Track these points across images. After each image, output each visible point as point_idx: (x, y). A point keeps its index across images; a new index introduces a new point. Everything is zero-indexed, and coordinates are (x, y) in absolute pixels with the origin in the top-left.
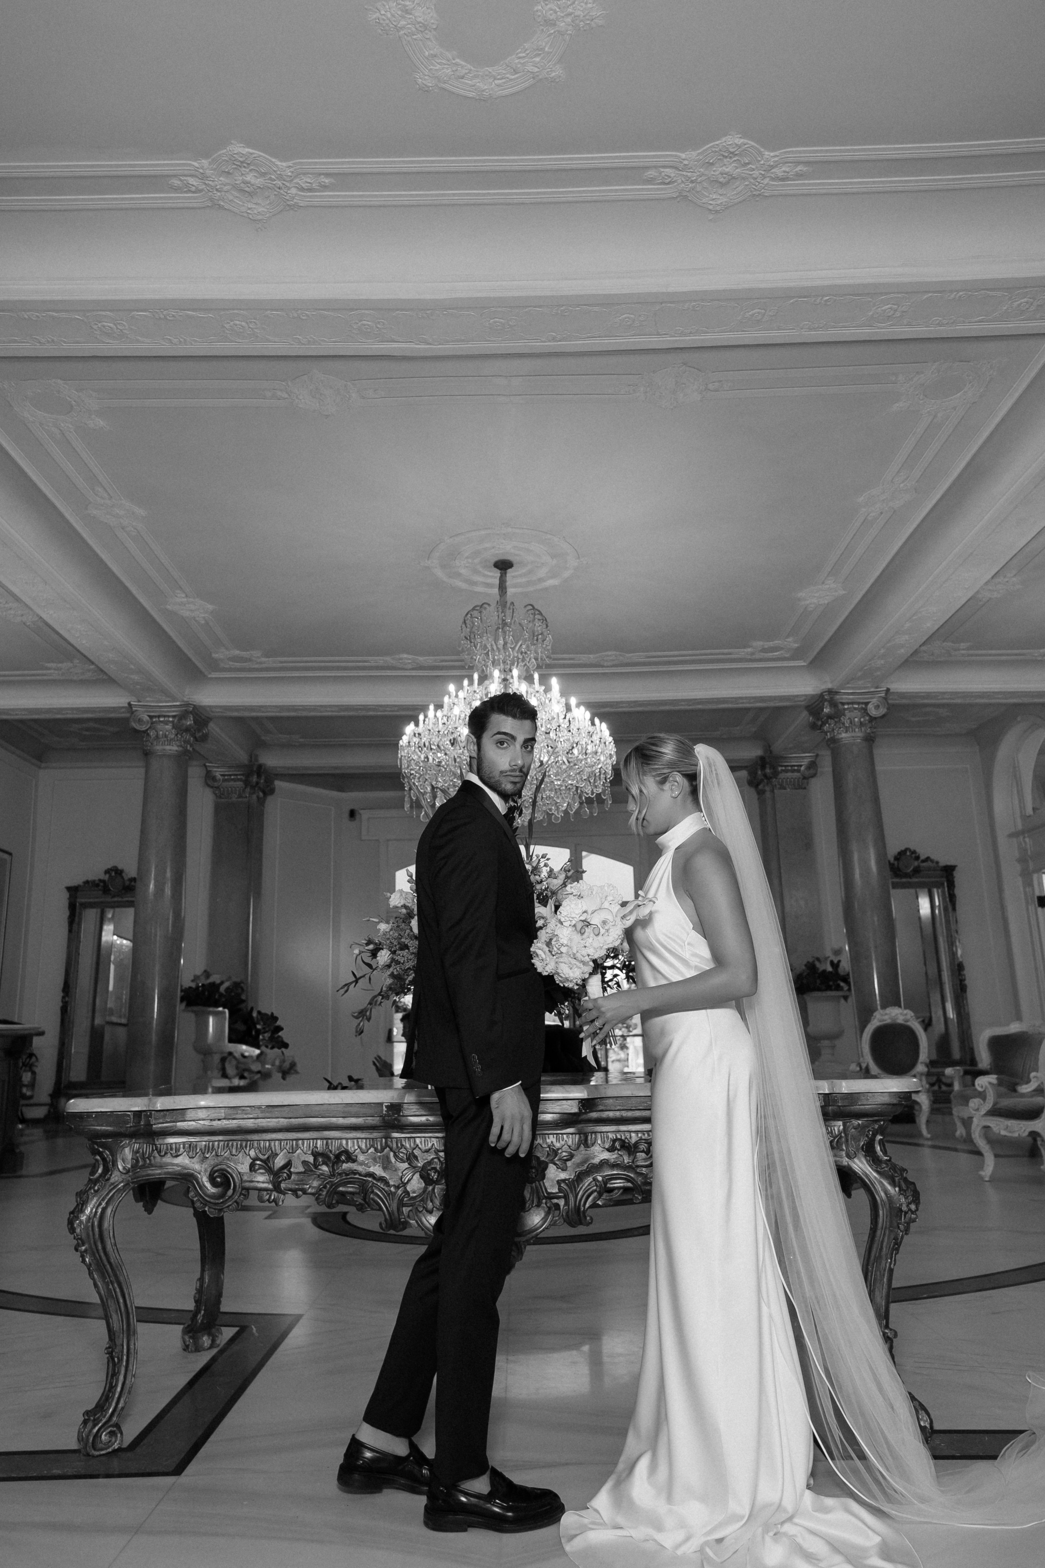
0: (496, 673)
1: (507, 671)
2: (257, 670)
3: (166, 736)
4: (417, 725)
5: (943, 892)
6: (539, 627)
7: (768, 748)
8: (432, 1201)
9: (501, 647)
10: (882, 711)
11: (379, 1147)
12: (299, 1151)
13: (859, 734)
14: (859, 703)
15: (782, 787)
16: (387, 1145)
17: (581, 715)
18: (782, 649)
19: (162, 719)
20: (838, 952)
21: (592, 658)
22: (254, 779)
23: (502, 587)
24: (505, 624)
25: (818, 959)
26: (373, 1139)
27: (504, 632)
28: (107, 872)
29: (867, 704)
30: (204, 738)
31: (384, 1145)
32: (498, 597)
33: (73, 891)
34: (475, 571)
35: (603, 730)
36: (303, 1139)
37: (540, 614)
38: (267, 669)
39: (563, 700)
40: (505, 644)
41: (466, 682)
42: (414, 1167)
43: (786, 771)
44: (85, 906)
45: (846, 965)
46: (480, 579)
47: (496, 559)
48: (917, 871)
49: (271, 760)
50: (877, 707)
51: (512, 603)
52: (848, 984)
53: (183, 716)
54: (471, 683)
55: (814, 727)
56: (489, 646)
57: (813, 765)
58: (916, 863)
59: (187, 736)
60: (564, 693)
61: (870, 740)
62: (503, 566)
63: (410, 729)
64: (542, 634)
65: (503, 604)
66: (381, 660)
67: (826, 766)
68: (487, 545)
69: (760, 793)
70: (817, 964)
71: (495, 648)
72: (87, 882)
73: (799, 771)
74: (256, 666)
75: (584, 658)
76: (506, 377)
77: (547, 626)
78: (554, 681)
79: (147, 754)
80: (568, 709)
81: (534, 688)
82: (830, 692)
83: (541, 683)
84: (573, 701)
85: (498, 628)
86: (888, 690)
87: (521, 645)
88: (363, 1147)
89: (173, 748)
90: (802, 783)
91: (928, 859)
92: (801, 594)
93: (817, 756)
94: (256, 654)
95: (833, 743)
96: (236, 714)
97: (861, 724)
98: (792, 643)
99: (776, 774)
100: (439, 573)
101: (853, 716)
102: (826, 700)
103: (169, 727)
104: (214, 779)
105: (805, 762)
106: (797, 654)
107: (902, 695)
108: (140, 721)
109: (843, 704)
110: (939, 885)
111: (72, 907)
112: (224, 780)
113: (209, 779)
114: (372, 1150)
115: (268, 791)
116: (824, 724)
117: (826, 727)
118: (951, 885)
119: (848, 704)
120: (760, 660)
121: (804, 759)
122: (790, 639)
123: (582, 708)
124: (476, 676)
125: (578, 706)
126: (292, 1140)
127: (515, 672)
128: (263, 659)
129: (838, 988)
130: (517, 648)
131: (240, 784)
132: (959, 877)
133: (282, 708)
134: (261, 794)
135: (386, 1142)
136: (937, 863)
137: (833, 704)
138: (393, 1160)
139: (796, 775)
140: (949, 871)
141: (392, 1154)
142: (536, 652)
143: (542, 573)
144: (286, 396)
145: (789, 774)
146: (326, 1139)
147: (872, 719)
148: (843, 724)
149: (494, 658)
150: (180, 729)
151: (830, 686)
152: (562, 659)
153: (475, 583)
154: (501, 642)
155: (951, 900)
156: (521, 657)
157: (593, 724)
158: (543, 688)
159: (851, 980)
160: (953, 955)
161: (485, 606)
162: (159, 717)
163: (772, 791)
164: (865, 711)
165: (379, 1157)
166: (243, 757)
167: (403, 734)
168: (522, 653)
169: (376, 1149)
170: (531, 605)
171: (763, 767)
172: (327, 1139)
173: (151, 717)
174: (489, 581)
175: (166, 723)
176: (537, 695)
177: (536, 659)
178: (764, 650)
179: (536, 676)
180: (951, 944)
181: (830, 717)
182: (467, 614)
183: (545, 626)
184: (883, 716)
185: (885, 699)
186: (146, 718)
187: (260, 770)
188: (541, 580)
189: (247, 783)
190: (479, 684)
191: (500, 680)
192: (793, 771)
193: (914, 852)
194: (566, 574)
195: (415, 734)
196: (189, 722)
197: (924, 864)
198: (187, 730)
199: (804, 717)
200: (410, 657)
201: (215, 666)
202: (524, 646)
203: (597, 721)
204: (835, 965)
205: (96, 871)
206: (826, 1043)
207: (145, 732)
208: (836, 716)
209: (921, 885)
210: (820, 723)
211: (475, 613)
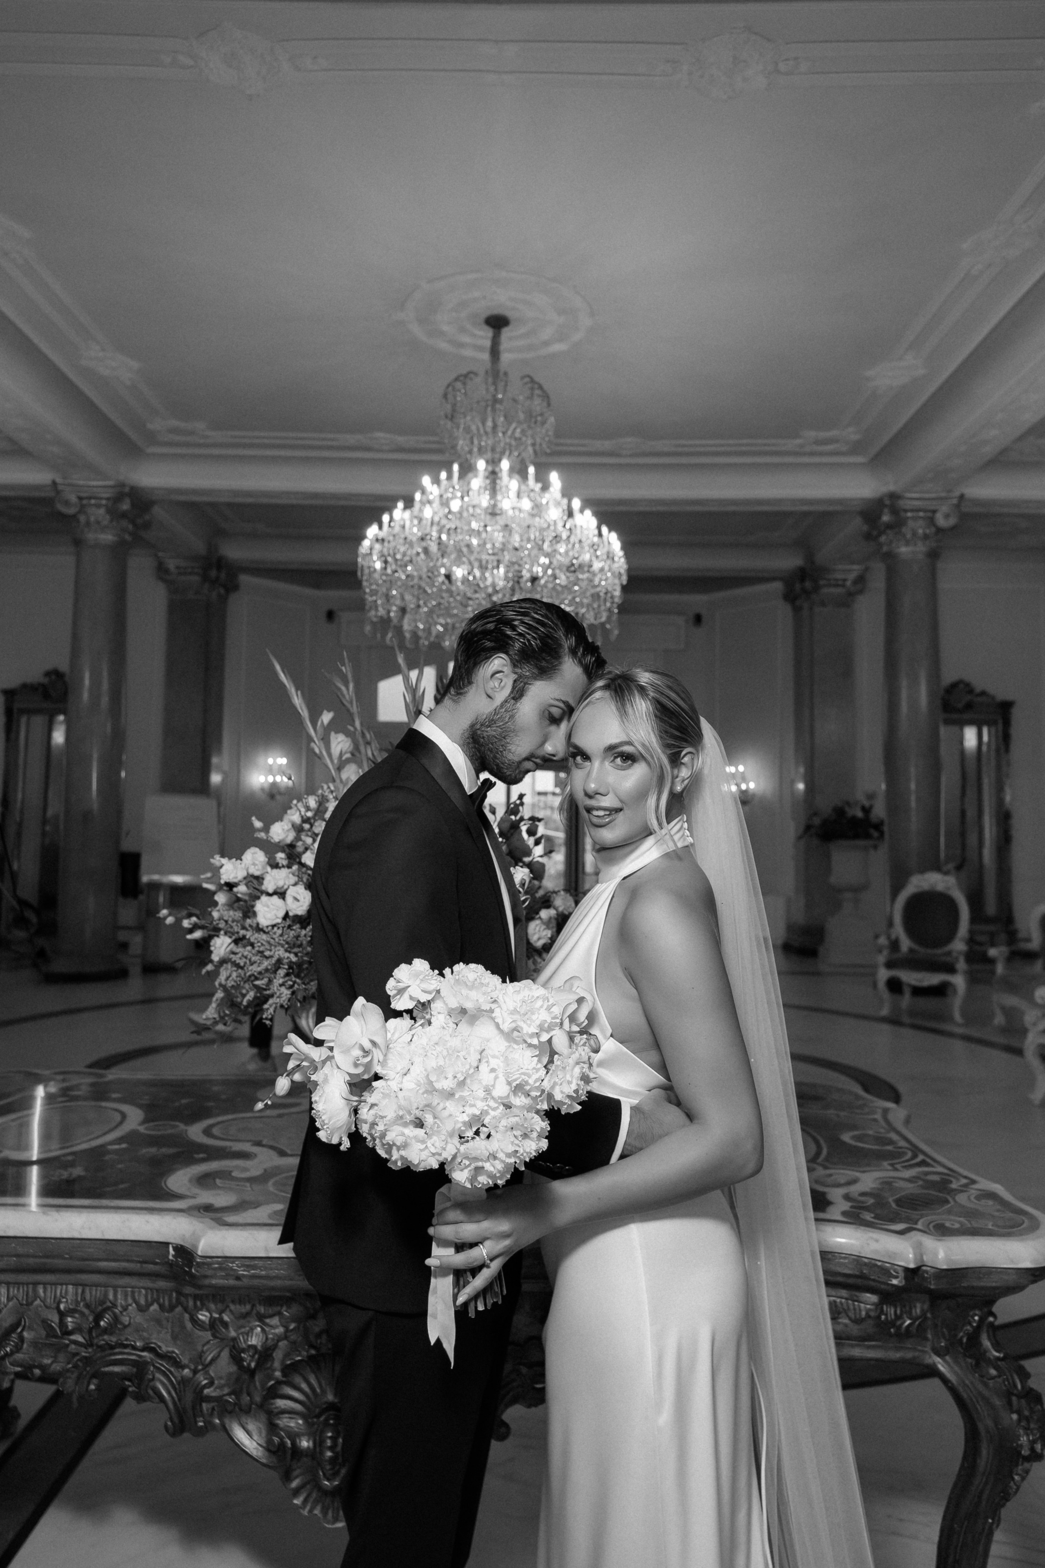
0: (481, 465)
1: (494, 462)
2: (200, 445)
3: (98, 523)
4: (380, 527)
5: (997, 731)
6: (537, 404)
7: (810, 557)
8: (249, 1394)
9: (489, 430)
10: (952, 521)
11: (167, 1303)
12: (38, 1302)
13: (921, 548)
14: (925, 511)
15: (823, 604)
16: (179, 1303)
17: (587, 521)
18: (837, 441)
19: (93, 501)
20: (871, 796)
21: (607, 445)
22: (213, 573)
23: (495, 352)
24: (496, 401)
25: (848, 803)
26: (157, 1291)
27: (494, 410)
28: (48, 674)
29: (934, 512)
30: (147, 526)
31: (174, 1301)
32: (488, 365)
33: (10, 694)
34: (462, 330)
35: (613, 540)
36: (45, 1284)
37: (541, 387)
38: (214, 445)
39: (565, 501)
40: (495, 427)
41: (443, 475)
42: (222, 1339)
43: (829, 585)
44: (22, 711)
45: (879, 811)
46: (466, 339)
47: (488, 313)
48: (969, 706)
49: (233, 552)
50: (947, 516)
51: (506, 374)
52: (882, 834)
53: (118, 498)
54: (450, 477)
55: (868, 537)
56: (474, 428)
57: (861, 580)
58: (968, 698)
59: (125, 523)
60: (567, 493)
61: (934, 555)
62: (497, 323)
63: (372, 531)
64: (542, 415)
65: (495, 374)
66: (351, 439)
67: (878, 582)
68: (477, 294)
69: (797, 610)
70: (847, 809)
71: (482, 431)
72: (24, 686)
73: (843, 586)
74: (202, 441)
75: (599, 445)
76: (496, 42)
77: (549, 405)
78: (554, 477)
79: (78, 543)
80: (570, 514)
81: (528, 486)
82: (894, 496)
83: (538, 479)
84: (576, 503)
85: (487, 406)
86: (962, 497)
87: (515, 429)
88: (142, 1302)
89: (108, 537)
90: (847, 600)
91: (983, 693)
92: (869, 373)
93: (867, 569)
94: (200, 426)
95: (890, 558)
96: (182, 498)
97: (926, 537)
98: (852, 434)
99: (816, 588)
100: (416, 330)
101: (917, 526)
102: (886, 506)
103: (102, 511)
104: (167, 571)
105: (852, 576)
106: (856, 448)
107: (977, 502)
108: (67, 503)
109: (906, 511)
110: (989, 724)
111: (9, 712)
112: (180, 574)
113: (161, 571)
114: (155, 1307)
115: (231, 587)
116: (879, 535)
117: (883, 539)
118: (1007, 723)
119: (912, 511)
120: (812, 454)
121: (849, 572)
122: (851, 429)
123: (588, 513)
124: (456, 467)
125: (582, 511)
126: (28, 1284)
127: (505, 465)
128: (209, 433)
129: (868, 836)
130: (509, 433)
131: (195, 579)
132: (1017, 715)
133: (236, 493)
134: (222, 591)
135: (177, 1299)
136: (993, 698)
137: (895, 511)
138: (189, 1325)
139: (840, 590)
140: (1005, 708)
141: (187, 1316)
142: (533, 437)
143: (547, 333)
144: (192, 63)
145: (833, 590)
146: (81, 1285)
147: (939, 530)
148: (904, 536)
149: (480, 444)
150: (114, 514)
151: (892, 488)
152: (572, 445)
153: (462, 345)
154: (489, 424)
155: (1005, 739)
156: (513, 443)
157: (600, 535)
158: (539, 485)
159: (886, 829)
160: (1000, 802)
161: (472, 376)
162: (90, 498)
163: (811, 609)
164: (931, 521)
165: (167, 1319)
166: (200, 547)
167: (364, 537)
168: (516, 439)
169: (161, 1306)
170: (529, 376)
171: (802, 580)
172: (84, 1285)
173: (80, 499)
174: (480, 342)
175: (98, 506)
176: (532, 494)
177: (533, 445)
178: (818, 442)
179: (531, 470)
180: (999, 788)
181: (889, 526)
182: (449, 386)
183: (545, 404)
184: (953, 528)
185: (958, 506)
186: (73, 498)
187: (220, 563)
188: (546, 344)
189: (205, 578)
190: (460, 478)
191: (487, 474)
192: (837, 586)
193: (968, 685)
194: (577, 337)
195: (377, 540)
196: (125, 506)
197: (979, 699)
198: (124, 515)
199: (857, 524)
200: (388, 436)
201: (152, 438)
202: (518, 430)
203: (605, 529)
204: (866, 810)
205: (34, 674)
206: (848, 895)
207: (74, 517)
208: (898, 524)
209: (970, 723)
210: (875, 533)
211: (459, 385)
